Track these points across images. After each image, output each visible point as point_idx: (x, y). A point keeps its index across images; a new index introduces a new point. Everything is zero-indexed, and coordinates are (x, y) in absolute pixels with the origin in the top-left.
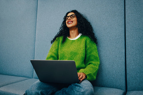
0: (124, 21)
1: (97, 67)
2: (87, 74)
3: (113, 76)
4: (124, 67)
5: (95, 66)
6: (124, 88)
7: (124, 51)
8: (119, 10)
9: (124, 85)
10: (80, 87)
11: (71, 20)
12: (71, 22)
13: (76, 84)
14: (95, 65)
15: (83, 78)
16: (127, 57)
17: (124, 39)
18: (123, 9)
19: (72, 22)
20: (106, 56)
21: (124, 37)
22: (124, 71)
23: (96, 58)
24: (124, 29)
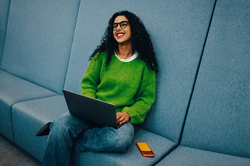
0: (201, 49)
1: (149, 107)
2: (131, 115)
3: (167, 122)
4: (185, 114)
5: (147, 105)
6: (177, 140)
7: (190, 92)
8: (199, 30)
9: (178, 136)
10: (115, 132)
11: (122, 31)
12: (122, 34)
13: (112, 128)
14: (146, 103)
15: (124, 121)
16: (191, 101)
17: (194, 76)
18: (206, 30)
19: (124, 34)
20: (165, 93)
21: (195, 73)
22: (183, 118)
23: (151, 95)
24: (198, 61)
